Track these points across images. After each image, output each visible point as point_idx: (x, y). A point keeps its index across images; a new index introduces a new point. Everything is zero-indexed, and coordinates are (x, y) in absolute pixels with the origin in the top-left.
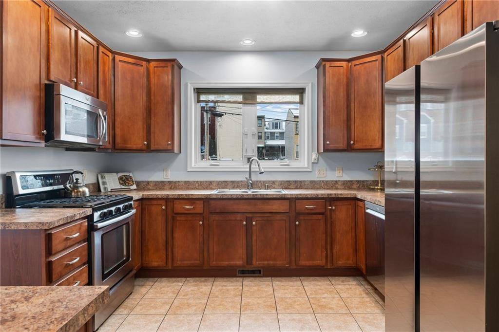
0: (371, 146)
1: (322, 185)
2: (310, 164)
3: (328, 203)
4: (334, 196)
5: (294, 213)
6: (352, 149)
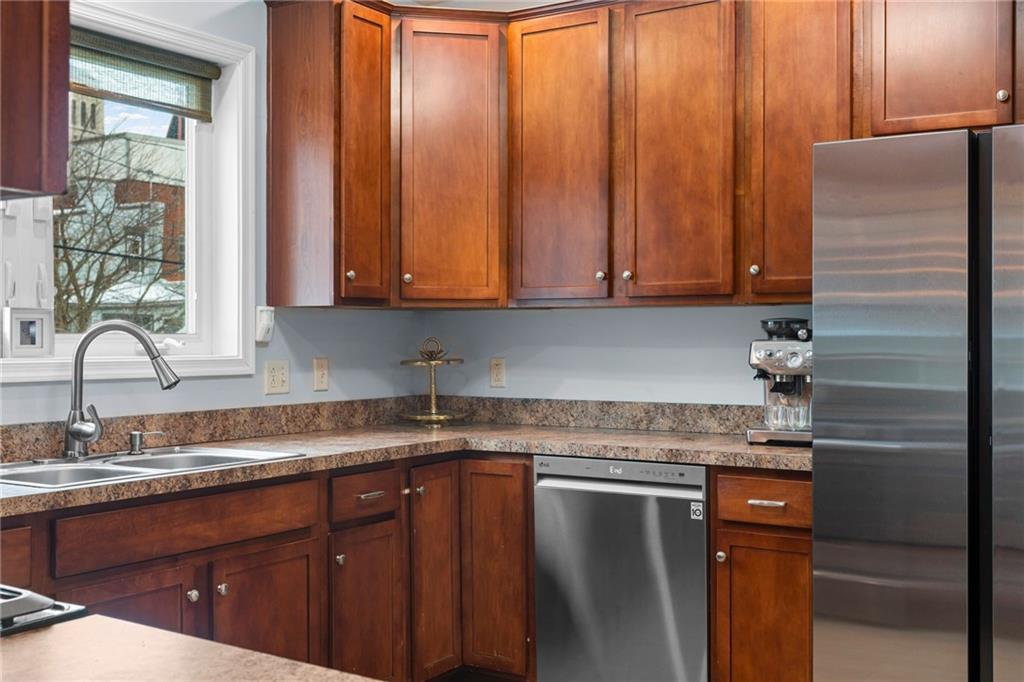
0: (468, 291)
1: (283, 421)
2: (252, 349)
3: (403, 477)
4: (421, 452)
5: (326, 526)
6: (402, 298)
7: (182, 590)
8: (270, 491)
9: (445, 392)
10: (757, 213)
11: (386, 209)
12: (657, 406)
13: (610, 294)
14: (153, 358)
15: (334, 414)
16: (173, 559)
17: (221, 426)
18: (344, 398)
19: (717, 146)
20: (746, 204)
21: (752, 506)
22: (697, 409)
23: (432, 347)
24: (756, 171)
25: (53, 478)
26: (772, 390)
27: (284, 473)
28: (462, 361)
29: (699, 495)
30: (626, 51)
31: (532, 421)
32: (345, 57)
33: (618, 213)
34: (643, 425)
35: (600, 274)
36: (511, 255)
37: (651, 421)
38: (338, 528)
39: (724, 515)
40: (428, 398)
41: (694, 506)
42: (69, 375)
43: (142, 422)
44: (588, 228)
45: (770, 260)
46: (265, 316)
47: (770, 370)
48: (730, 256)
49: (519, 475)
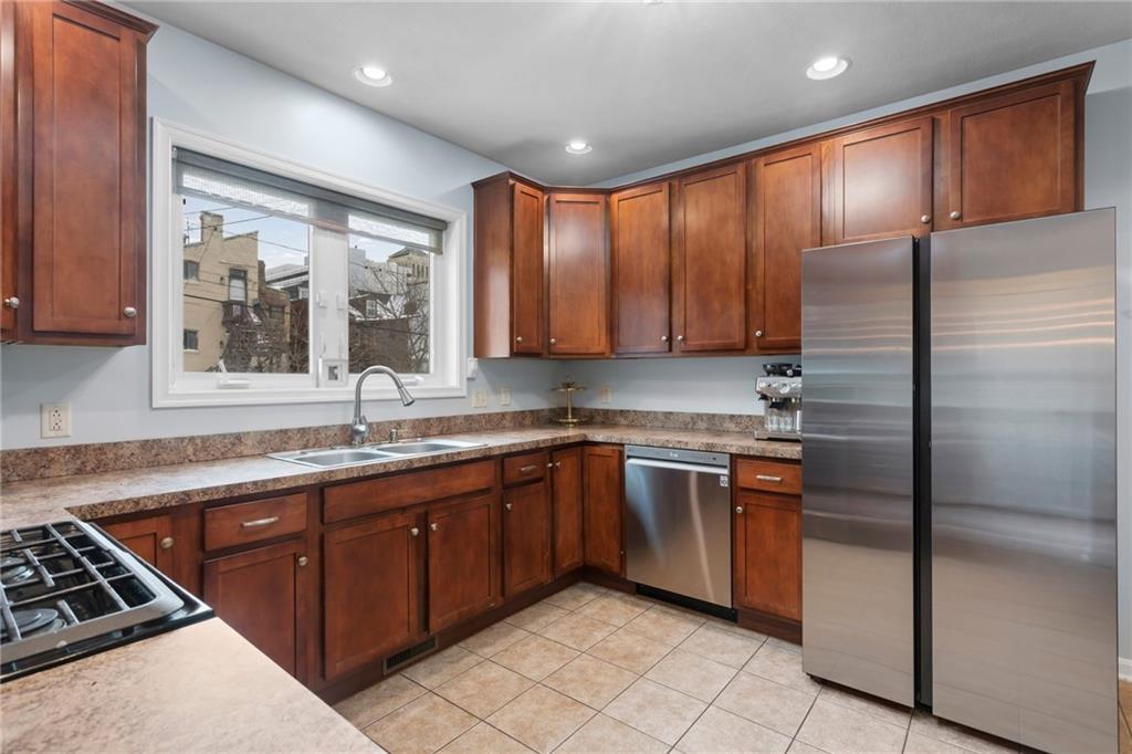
0: (589, 349)
2: (465, 382)
3: (548, 457)
4: (559, 442)
5: (500, 486)
6: (550, 353)
7: (408, 528)
8: (465, 467)
9: (577, 406)
10: (760, 299)
11: (540, 302)
12: (698, 415)
13: (670, 350)
14: (399, 388)
15: (514, 418)
16: (403, 509)
17: (447, 426)
18: (519, 409)
19: (735, 260)
20: (753, 295)
21: (760, 480)
22: (722, 417)
23: (568, 381)
24: (760, 273)
25: (340, 458)
26: (771, 407)
27: (473, 456)
28: (585, 388)
29: (726, 472)
30: (679, 215)
31: (625, 422)
32: (516, 214)
33: (674, 303)
34: (690, 426)
35: (664, 338)
36: (612, 328)
37: (694, 424)
38: (508, 487)
39: (741, 484)
40: (567, 409)
41: (722, 478)
42: (353, 397)
43: (399, 424)
44: (657, 312)
45: (769, 328)
46: (472, 364)
47: (769, 395)
48: (743, 326)
49: (616, 455)
